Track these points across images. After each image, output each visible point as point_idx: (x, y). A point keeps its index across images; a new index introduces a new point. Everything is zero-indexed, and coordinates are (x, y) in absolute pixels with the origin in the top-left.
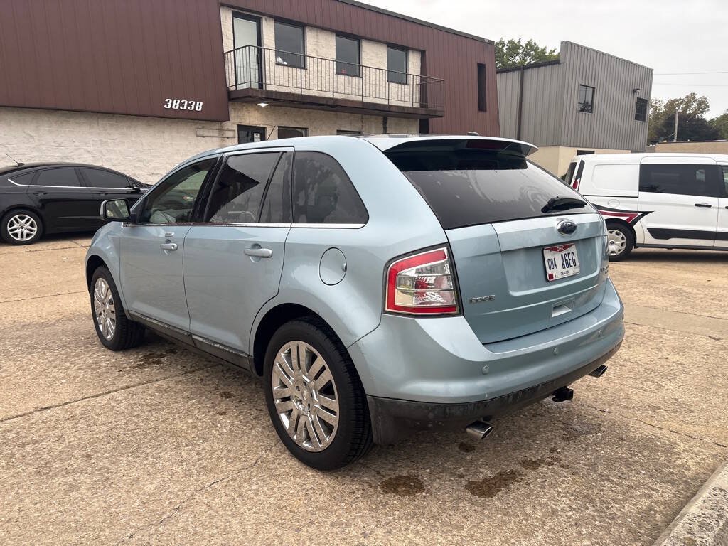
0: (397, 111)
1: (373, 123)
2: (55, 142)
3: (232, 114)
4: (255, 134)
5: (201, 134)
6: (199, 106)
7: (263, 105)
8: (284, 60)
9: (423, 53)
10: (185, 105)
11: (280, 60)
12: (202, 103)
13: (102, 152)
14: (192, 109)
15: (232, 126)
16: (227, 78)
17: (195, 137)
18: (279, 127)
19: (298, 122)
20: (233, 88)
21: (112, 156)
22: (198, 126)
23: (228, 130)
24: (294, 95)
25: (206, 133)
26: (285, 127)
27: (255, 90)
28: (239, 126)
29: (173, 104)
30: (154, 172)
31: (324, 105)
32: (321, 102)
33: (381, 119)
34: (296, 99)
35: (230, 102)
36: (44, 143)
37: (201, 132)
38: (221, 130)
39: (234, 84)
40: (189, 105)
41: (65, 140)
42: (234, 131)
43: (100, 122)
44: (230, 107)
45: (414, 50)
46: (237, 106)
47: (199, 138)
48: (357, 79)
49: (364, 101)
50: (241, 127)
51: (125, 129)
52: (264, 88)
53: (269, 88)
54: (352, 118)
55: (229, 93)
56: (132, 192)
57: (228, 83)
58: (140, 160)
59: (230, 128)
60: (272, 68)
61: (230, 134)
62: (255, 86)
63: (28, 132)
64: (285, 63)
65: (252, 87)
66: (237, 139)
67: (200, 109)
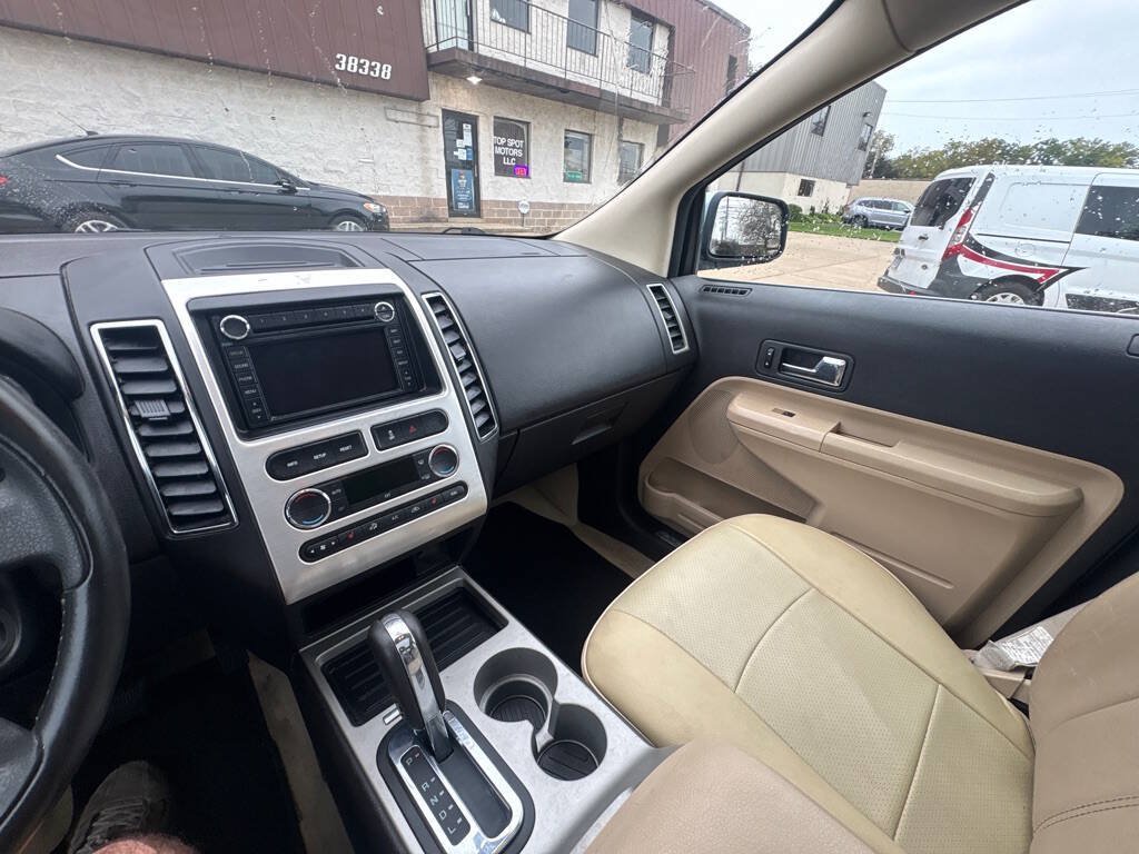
0: (639, 107)
1: (607, 126)
2: (177, 110)
3: (434, 92)
4: (464, 125)
5: (393, 117)
6: (386, 72)
7: (474, 80)
8: (502, 17)
9: (671, 29)
10: (366, 67)
11: (496, 14)
12: (390, 67)
13: (252, 133)
14: (377, 75)
15: (434, 108)
16: (425, 32)
17: (385, 122)
18: (495, 117)
19: (517, 113)
20: (433, 49)
21: (267, 140)
22: (387, 105)
23: (428, 114)
24: (515, 66)
25: (399, 116)
26: (503, 118)
27: (463, 51)
28: (443, 110)
29: (348, 63)
30: (330, 167)
31: (553, 87)
32: (550, 83)
33: (616, 118)
34: (518, 74)
35: (431, 73)
36: (158, 110)
37: (392, 114)
38: (420, 115)
39: (435, 42)
40: (372, 68)
41: (192, 109)
42: (437, 117)
43: (244, 84)
44: (430, 80)
45: (662, 24)
46: (441, 79)
47: (390, 123)
48: (592, 57)
49: (603, 88)
50: (447, 114)
51: (283, 98)
52: (476, 51)
53: (483, 51)
54: (584, 113)
55: (429, 56)
56: (284, 192)
57: (426, 42)
58: (310, 149)
59: (432, 113)
60: (487, 25)
61: (432, 121)
62: (464, 45)
63: (129, 89)
64: (504, 21)
65: (460, 46)
66: (441, 129)
67: (388, 77)
